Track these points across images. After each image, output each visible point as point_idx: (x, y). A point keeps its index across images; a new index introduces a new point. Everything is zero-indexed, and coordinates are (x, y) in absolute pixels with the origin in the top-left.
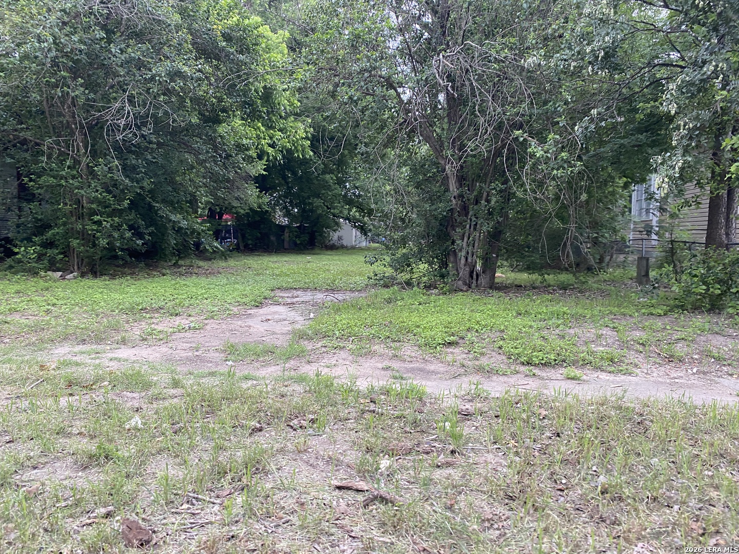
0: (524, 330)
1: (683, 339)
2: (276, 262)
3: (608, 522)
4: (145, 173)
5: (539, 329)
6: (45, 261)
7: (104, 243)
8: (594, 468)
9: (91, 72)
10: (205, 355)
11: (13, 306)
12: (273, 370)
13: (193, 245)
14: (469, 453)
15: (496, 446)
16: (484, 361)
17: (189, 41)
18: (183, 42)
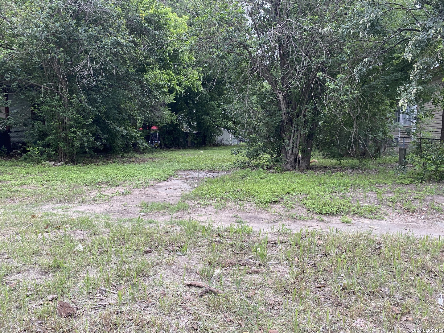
0: (320, 193)
1: (417, 198)
2: (182, 154)
3: (343, 306)
4: (101, 103)
5: (329, 193)
6: (45, 156)
7: (78, 144)
8: (342, 275)
9: (68, 44)
10: (129, 209)
11: (23, 181)
12: (167, 218)
13: (132, 145)
14: (270, 266)
15: (286, 262)
16: (293, 212)
17: (124, 24)
18: (121, 25)
